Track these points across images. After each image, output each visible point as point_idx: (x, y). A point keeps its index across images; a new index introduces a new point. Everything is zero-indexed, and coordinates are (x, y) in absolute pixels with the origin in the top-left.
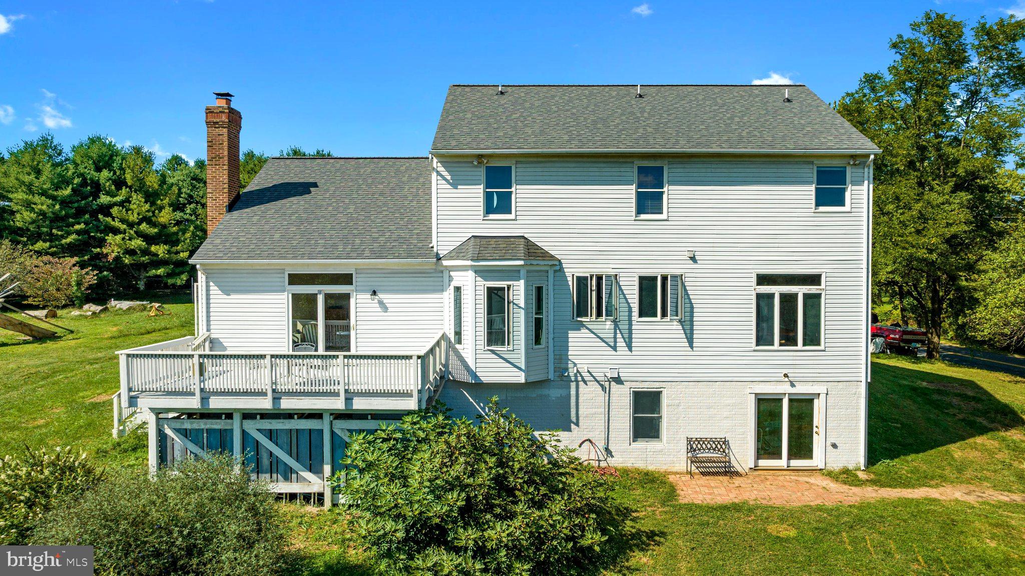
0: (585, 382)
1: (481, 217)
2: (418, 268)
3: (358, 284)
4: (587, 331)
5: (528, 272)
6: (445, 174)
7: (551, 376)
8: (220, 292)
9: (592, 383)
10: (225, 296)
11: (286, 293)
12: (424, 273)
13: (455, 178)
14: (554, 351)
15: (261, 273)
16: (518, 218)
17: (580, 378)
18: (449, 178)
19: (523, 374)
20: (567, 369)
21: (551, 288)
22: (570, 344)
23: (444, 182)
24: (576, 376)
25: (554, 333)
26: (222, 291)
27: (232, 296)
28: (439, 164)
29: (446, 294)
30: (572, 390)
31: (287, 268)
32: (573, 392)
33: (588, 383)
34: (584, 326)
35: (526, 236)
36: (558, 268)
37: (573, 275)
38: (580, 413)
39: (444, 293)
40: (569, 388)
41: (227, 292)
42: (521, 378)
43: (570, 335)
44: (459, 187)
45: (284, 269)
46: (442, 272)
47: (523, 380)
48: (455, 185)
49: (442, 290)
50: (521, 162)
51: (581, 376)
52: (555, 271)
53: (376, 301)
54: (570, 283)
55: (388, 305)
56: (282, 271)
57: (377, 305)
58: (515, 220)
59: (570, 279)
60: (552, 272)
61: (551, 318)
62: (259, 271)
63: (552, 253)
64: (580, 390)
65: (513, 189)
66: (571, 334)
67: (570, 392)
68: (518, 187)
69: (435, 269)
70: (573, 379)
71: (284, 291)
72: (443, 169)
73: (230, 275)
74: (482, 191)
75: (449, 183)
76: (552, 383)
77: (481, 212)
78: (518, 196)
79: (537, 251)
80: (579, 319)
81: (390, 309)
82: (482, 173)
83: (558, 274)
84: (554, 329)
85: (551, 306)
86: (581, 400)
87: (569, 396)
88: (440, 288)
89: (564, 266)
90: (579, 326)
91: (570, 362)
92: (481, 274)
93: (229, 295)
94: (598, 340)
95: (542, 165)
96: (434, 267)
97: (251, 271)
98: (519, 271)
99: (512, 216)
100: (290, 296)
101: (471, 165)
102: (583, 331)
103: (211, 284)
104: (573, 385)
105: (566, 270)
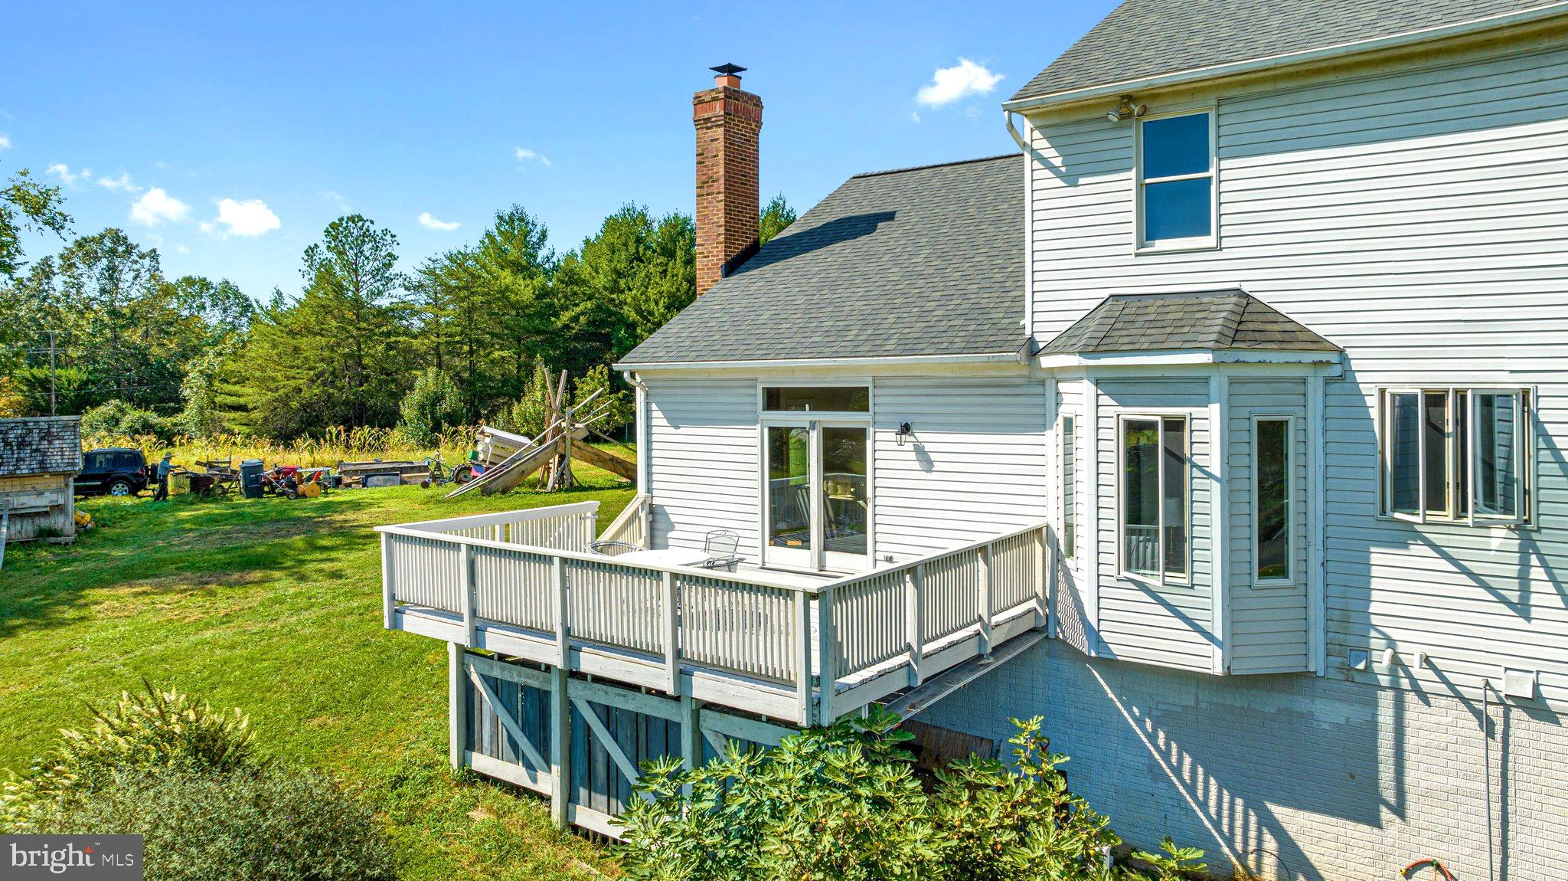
0: (1423, 696)
1: (1132, 249)
2: (994, 373)
3: (877, 409)
4: (1426, 550)
5: (1232, 381)
6: (1050, 153)
7: (1316, 665)
8: (665, 422)
9: (1443, 702)
10: (672, 430)
11: (758, 426)
12: (1005, 386)
13: (1073, 160)
14: (1326, 597)
15: (722, 387)
16: (1225, 243)
17: (1405, 683)
18: (1058, 162)
19: (1218, 652)
20: (1366, 652)
21: (1315, 425)
22: (1375, 583)
23: (1048, 173)
24: (1393, 674)
25: (1325, 549)
26: (669, 420)
27: (682, 430)
28: (1037, 134)
29: (1050, 435)
30: (1381, 710)
31: (761, 377)
32: (1386, 717)
33: (1432, 701)
34: (1419, 537)
35: (1246, 288)
36: (1337, 371)
37: (1382, 392)
38: (1409, 779)
39: (1048, 432)
40: (1374, 704)
41: (675, 423)
42: (1213, 662)
43: (1375, 559)
44: (1082, 181)
45: (755, 380)
46: (1042, 383)
47: (1218, 670)
48: (1071, 179)
49: (1042, 427)
50: (1231, 100)
51: (1409, 676)
52: (1328, 381)
53: (910, 446)
54: (1374, 413)
55: (933, 456)
56: (752, 383)
57: (913, 456)
58: (1219, 248)
59: (1373, 402)
60: (1320, 383)
61: (1317, 506)
62: (720, 384)
63: (1320, 331)
64: (1409, 715)
65: (1212, 172)
66: (1379, 556)
67: (1375, 715)
68: (1224, 164)
69: (1029, 377)
70: (1384, 680)
71: (754, 422)
72: (1045, 143)
73: (678, 391)
74: (1133, 184)
75: (1059, 175)
76: (1322, 684)
77: (1133, 238)
78: (1224, 187)
79: (1269, 327)
80: (1398, 515)
81: (937, 466)
82: (1132, 140)
83: (1335, 388)
84: (1325, 538)
85: (1315, 473)
86: (1410, 743)
87: (1373, 727)
88: (1040, 421)
89: (1355, 365)
90: (1404, 537)
91: (1373, 634)
92: (1112, 388)
93: (677, 427)
94: (1464, 579)
95: (1287, 99)
96: (1025, 373)
97: (708, 384)
98: (1206, 380)
99: (1210, 241)
100: (766, 431)
101: (1107, 125)
102: (1414, 549)
103: (654, 407)
104: (1386, 699)
105: (1359, 377)
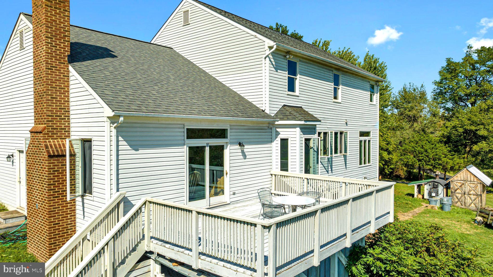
1: (287, 93)
2: (261, 125)
3: (231, 137)
6: (272, 60)
8: (128, 147)
10: (134, 152)
11: (185, 146)
12: (263, 129)
13: (277, 64)
16: (300, 95)
18: (274, 63)
23: (271, 66)
26: (131, 146)
27: (140, 151)
29: (274, 144)
31: (186, 124)
35: (302, 107)
41: (135, 147)
44: (279, 71)
45: (183, 125)
46: (271, 129)
48: (276, 69)
50: (301, 61)
53: (240, 151)
55: (247, 154)
57: (240, 154)
62: (164, 126)
65: (296, 77)
68: (300, 76)
69: (268, 127)
71: (183, 144)
74: (287, 76)
77: (287, 90)
78: (300, 82)
81: (248, 157)
82: (286, 64)
88: (270, 140)
92: (302, 130)
93: (137, 150)
94: (324, 168)
98: (315, 128)
99: (297, 94)
100: (188, 148)
101: (283, 57)
103: (120, 138)
